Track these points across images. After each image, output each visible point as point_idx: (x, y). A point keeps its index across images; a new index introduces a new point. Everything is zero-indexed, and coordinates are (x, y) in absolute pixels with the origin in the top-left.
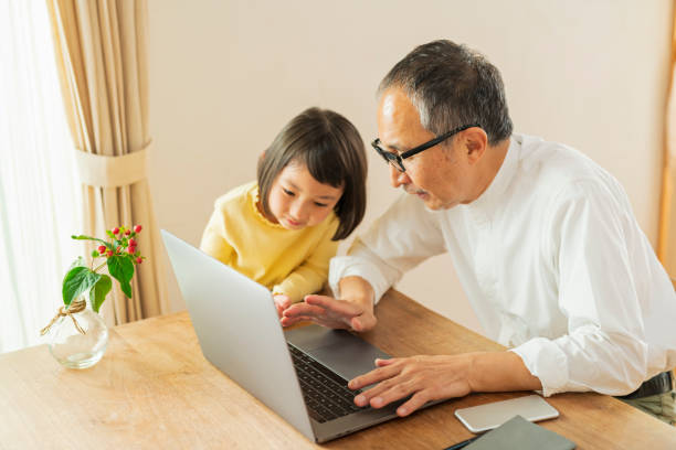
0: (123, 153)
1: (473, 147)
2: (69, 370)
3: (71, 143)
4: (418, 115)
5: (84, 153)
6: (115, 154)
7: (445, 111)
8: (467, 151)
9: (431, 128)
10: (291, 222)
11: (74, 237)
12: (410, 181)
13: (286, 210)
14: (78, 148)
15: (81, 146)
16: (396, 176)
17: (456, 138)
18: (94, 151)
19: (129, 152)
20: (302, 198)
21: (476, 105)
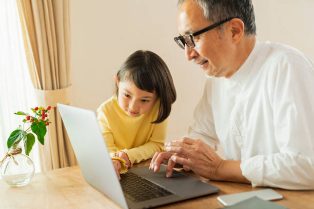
0: (57, 88)
1: (235, 32)
2: (12, 187)
3: (32, 86)
4: (202, 11)
5: (38, 90)
6: (53, 89)
7: (219, 7)
8: (232, 35)
9: (211, 18)
10: (131, 112)
11: (15, 113)
12: (198, 55)
13: (127, 106)
14: (35, 87)
15: (37, 87)
16: (189, 53)
17: (225, 25)
18: (42, 89)
19: (60, 88)
20: (134, 98)
21: (237, 6)
